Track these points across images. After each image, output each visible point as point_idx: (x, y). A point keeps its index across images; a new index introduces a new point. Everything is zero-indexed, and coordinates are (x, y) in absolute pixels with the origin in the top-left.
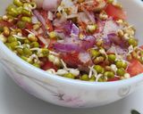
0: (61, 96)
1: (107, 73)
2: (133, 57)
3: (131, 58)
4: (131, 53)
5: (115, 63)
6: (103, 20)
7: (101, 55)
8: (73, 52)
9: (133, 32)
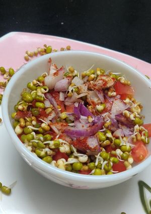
0: (71, 185)
1: (112, 159)
2: (137, 140)
3: (135, 140)
4: (136, 135)
5: (120, 147)
6: (112, 97)
7: (108, 138)
8: (82, 138)
9: (139, 110)
